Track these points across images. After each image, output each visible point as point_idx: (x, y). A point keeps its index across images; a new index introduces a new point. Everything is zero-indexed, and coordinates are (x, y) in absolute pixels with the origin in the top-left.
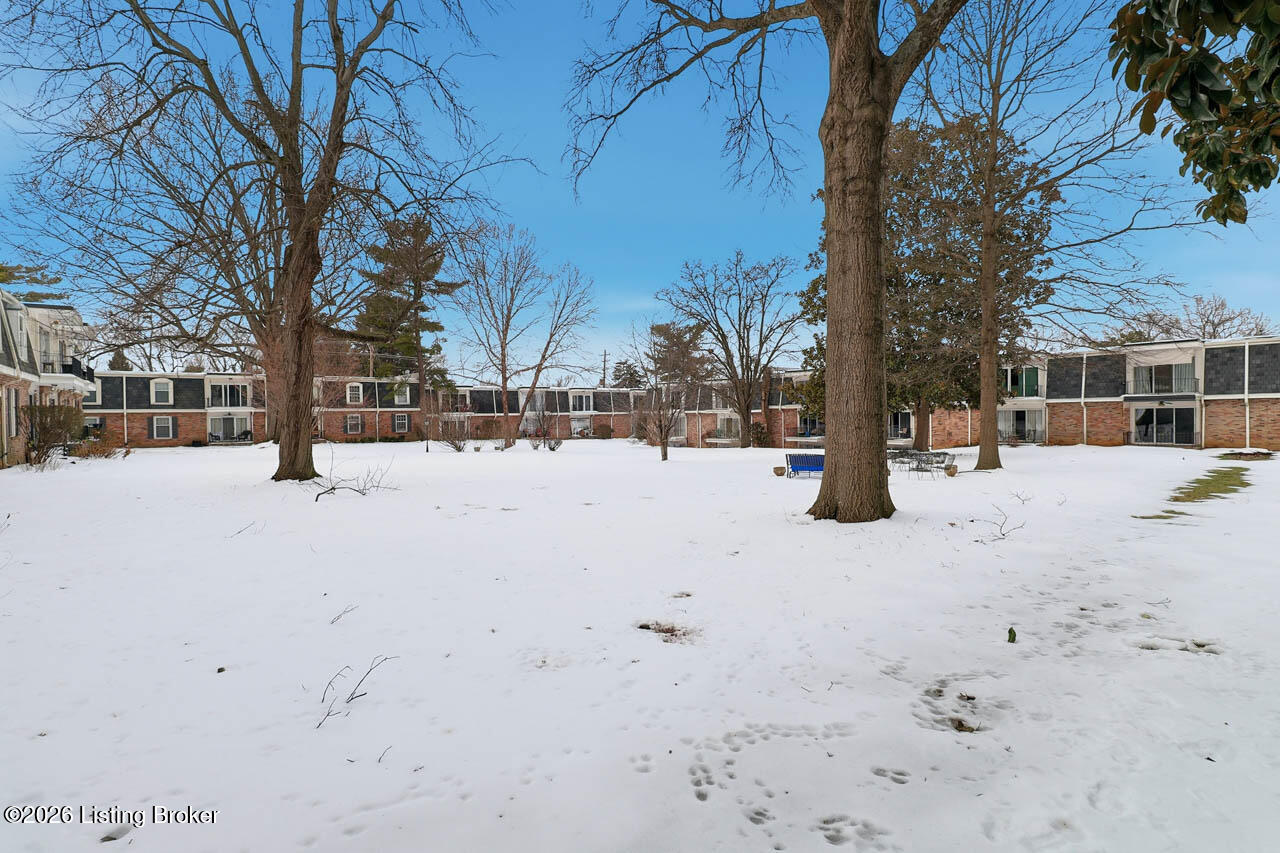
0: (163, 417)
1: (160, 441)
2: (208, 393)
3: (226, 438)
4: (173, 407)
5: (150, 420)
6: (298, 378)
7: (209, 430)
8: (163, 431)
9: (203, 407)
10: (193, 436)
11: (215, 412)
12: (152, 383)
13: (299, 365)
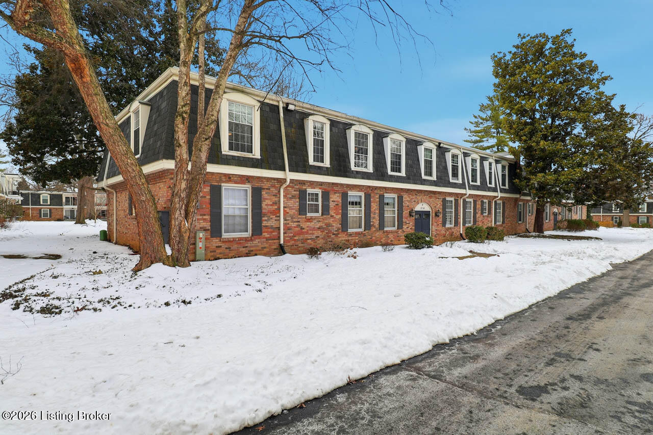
0: (45, 209)
1: (44, 219)
2: (64, 200)
3: (71, 218)
4: (50, 205)
5: (40, 210)
6: (81, 200)
7: (64, 215)
8: (45, 215)
9: (62, 206)
10: (58, 217)
11: (67, 208)
12: (41, 195)
13: (81, 197)
